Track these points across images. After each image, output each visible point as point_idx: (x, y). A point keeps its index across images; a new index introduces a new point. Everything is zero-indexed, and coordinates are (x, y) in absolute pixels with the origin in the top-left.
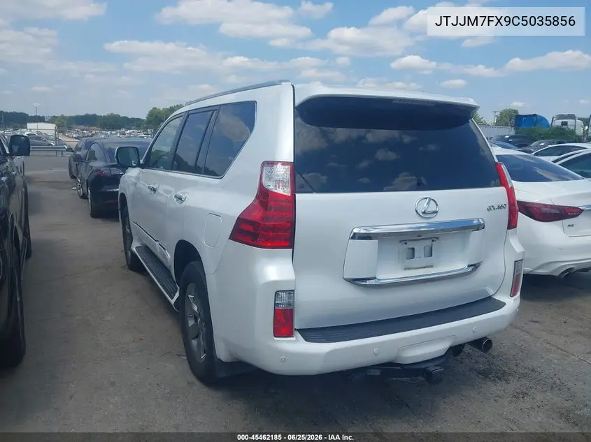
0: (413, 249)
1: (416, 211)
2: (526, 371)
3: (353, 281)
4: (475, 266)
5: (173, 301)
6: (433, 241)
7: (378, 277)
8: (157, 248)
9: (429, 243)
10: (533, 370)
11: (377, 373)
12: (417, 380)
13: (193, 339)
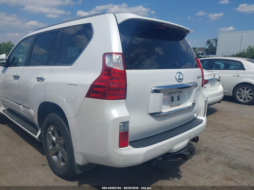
0: (173, 97)
1: (176, 78)
2: (205, 148)
3: (152, 114)
4: (194, 104)
5: (37, 137)
6: (180, 93)
7: (163, 111)
8: (21, 109)
9: (178, 94)
10: (207, 148)
11: (161, 159)
12: (178, 159)
13: (53, 155)
